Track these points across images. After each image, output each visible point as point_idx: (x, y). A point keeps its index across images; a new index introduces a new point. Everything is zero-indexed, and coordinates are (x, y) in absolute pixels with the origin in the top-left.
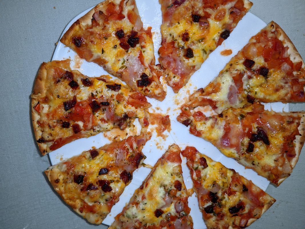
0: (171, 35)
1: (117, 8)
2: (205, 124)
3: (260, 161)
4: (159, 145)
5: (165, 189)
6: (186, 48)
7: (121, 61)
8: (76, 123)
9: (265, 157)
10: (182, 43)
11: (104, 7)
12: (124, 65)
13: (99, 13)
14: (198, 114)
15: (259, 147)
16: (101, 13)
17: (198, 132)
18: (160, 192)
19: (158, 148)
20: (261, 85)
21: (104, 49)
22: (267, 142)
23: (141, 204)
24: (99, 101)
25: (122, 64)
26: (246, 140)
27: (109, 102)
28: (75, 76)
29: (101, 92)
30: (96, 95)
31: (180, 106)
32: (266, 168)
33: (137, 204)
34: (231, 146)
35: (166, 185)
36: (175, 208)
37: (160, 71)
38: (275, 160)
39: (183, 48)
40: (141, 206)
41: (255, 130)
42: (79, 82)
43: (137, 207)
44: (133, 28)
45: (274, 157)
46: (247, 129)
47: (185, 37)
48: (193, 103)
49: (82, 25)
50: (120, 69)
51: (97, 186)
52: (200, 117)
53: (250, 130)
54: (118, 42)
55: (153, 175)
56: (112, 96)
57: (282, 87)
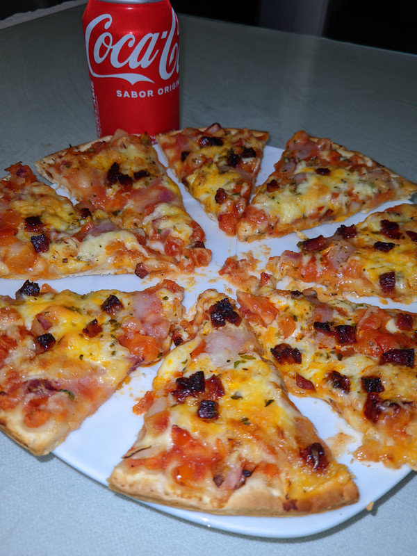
0: (113, 353)
1: (173, 464)
2: (174, 227)
3: (144, 159)
4: (267, 251)
5: (295, 189)
6: (108, 318)
7: (241, 366)
8: (400, 331)
9: (132, 158)
10: (107, 329)
11: (201, 490)
12: (240, 359)
13: (222, 481)
14: (173, 246)
15: (129, 169)
16: (218, 481)
17: (194, 227)
18: (306, 188)
19: (269, 249)
20: (55, 215)
21: (265, 405)
22: (115, 168)
23: (343, 190)
24: (332, 343)
25: (244, 362)
26: (138, 185)
27: (313, 331)
28: (360, 407)
29: (319, 355)
30: (332, 352)
31: (192, 275)
32: (143, 147)
33: (349, 194)
34: (163, 189)
35: (291, 191)
36: (295, 169)
37: (180, 327)
38: (125, 148)
39: (112, 321)
40: (344, 187)
41: (116, 187)
42: (356, 387)
43: (353, 189)
44: (174, 406)
45: (123, 150)
46: (124, 195)
47: (93, 330)
48: (168, 261)
49: (282, 492)
50: (255, 358)
51: (405, 235)
52: (174, 241)
53: (121, 192)
54: (223, 401)
55: (301, 215)
56: (301, 337)
57: (33, 195)
